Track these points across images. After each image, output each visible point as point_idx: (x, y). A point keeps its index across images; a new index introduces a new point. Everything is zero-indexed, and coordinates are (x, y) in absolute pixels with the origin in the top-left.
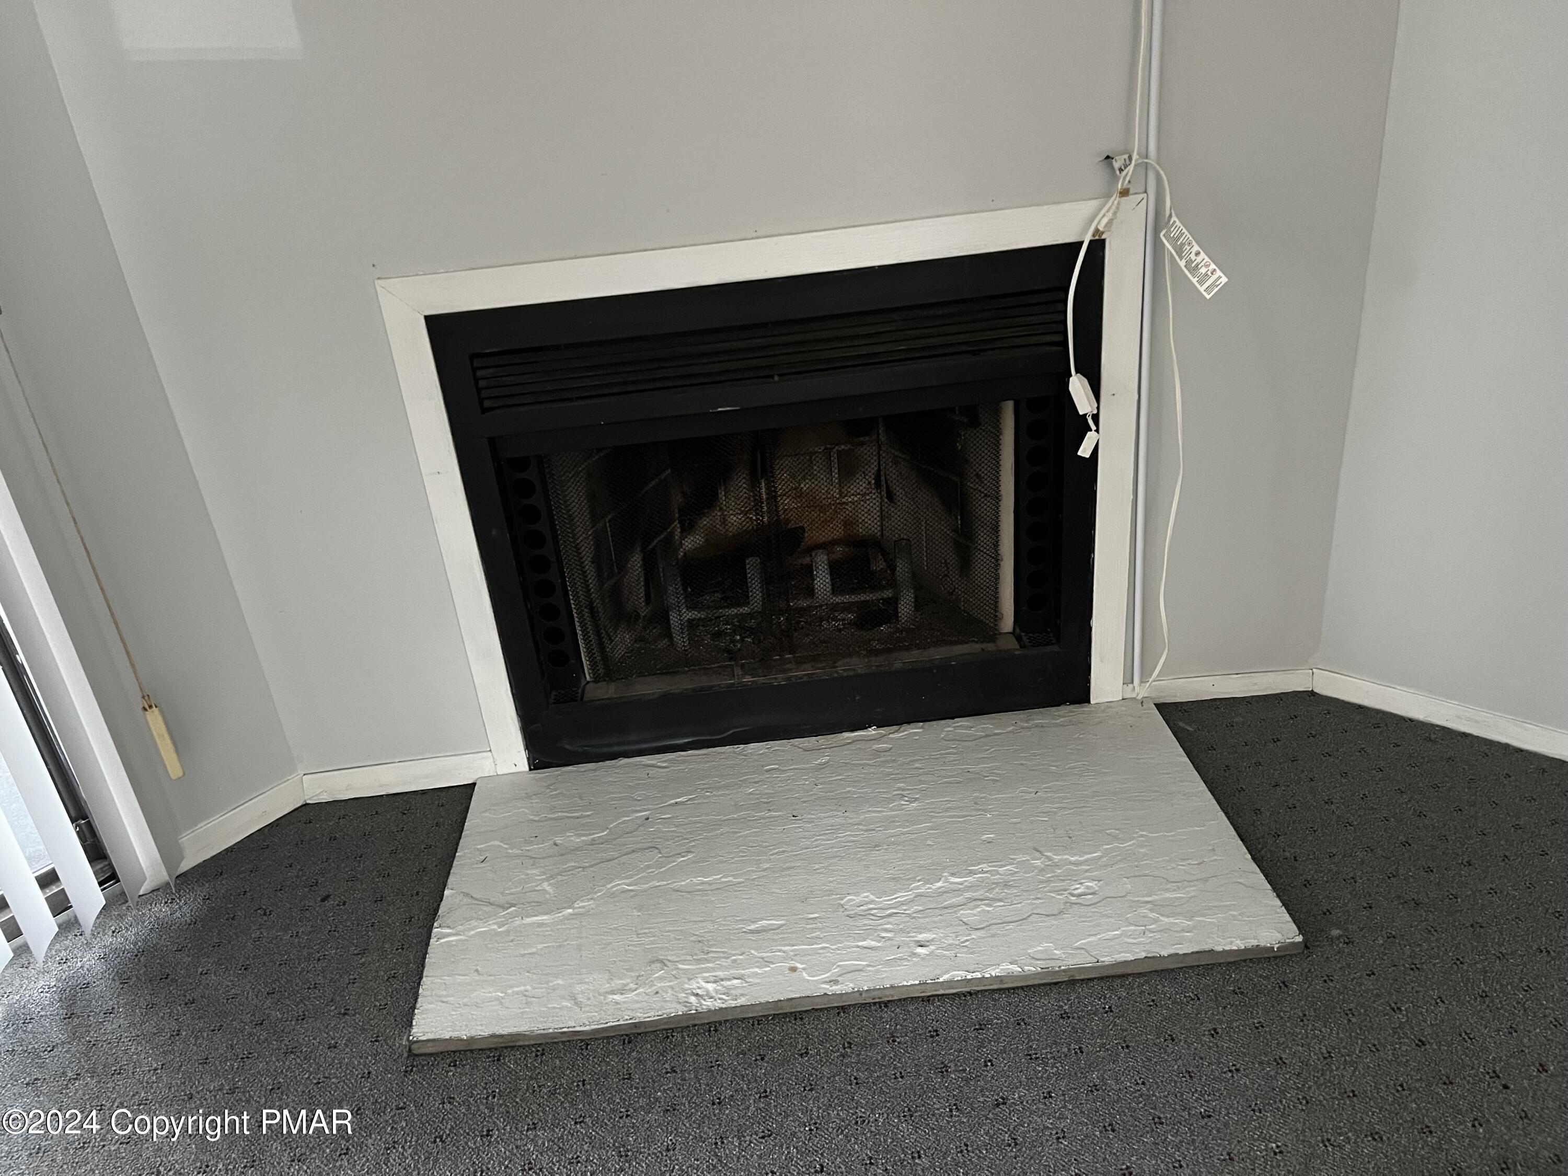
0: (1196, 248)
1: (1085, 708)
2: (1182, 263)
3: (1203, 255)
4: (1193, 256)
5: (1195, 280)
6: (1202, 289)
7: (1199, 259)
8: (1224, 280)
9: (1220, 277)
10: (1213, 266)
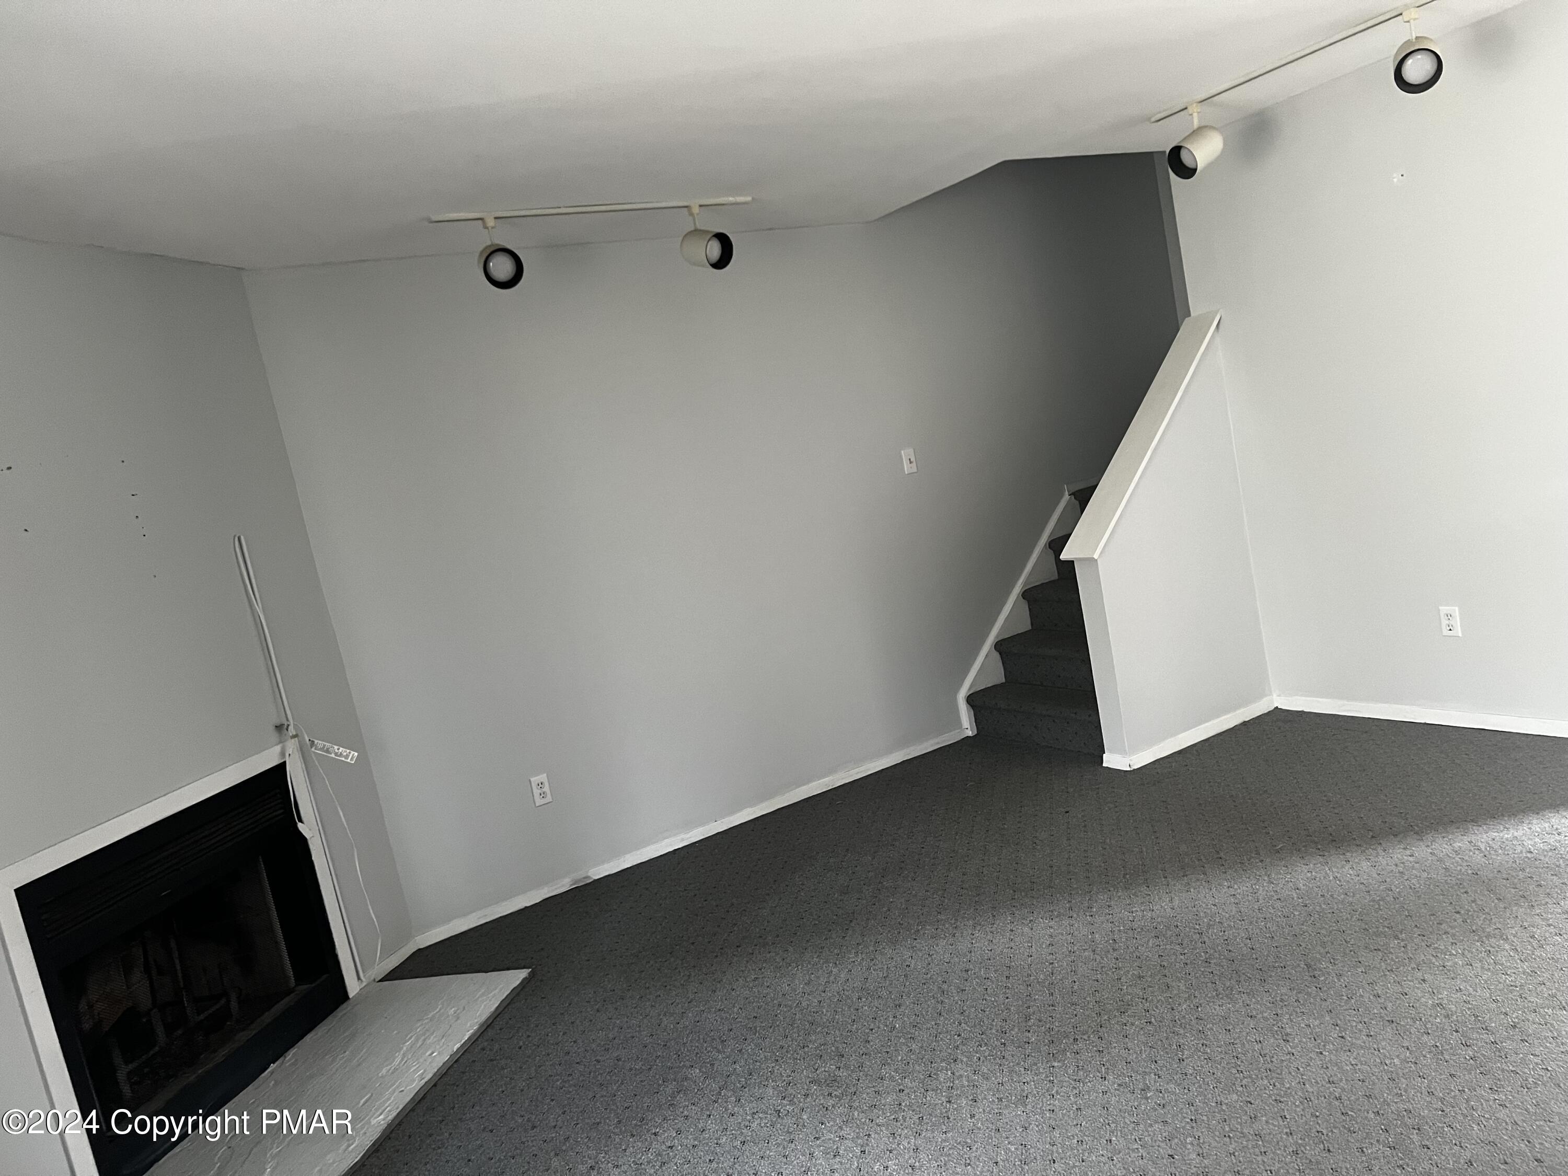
0: (336, 747)
1: (351, 1001)
2: (333, 755)
3: (341, 749)
4: (336, 751)
5: (343, 759)
6: (349, 761)
7: (340, 751)
8: (356, 754)
9: (353, 755)
10: (348, 751)
